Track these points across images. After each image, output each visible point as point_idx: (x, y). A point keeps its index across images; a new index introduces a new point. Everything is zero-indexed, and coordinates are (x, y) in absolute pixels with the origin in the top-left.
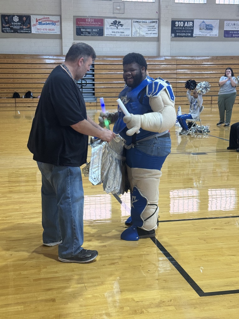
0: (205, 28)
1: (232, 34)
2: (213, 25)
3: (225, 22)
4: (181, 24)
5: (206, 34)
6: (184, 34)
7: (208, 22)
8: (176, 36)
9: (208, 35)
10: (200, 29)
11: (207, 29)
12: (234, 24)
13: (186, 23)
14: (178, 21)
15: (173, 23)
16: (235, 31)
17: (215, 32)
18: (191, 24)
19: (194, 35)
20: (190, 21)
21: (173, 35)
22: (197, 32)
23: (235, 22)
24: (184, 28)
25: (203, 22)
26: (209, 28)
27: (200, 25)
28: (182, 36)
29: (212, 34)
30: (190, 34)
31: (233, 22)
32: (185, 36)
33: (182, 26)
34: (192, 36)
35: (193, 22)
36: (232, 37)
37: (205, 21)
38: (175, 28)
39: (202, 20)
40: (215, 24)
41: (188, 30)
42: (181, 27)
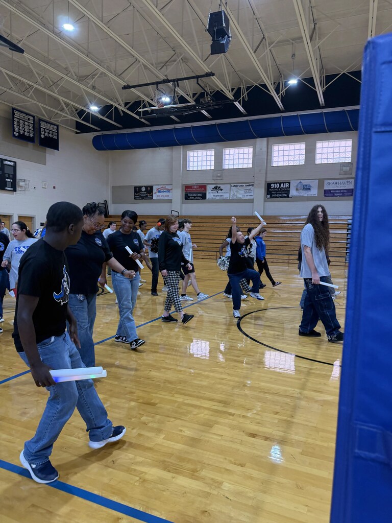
0: (302, 188)
1: (333, 194)
2: (311, 185)
3: (326, 182)
4: (277, 186)
5: (303, 194)
6: (280, 195)
7: (305, 182)
8: (271, 197)
9: (306, 195)
10: (297, 190)
12: (336, 183)
13: (282, 184)
14: (274, 183)
15: (269, 185)
16: (338, 190)
17: (314, 192)
18: (287, 185)
19: (290, 196)
20: (286, 183)
21: (269, 196)
22: (293, 192)
23: (337, 181)
24: (279, 190)
25: (300, 182)
26: (306, 188)
27: (297, 186)
28: (278, 197)
29: (310, 193)
30: (286, 195)
31: (335, 181)
32: (281, 197)
33: (278, 187)
34: (288, 196)
35: (289, 183)
36: (334, 196)
37: (302, 181)
38: (271, 190)
40: (314, 184)
41: (284, 191)
42: (276, 188)
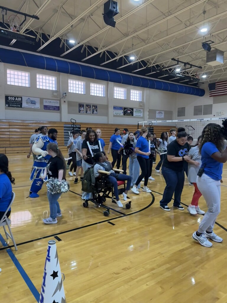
0: (30, 103)
1: (49, 108)
2: (36, 101)
3: (44, 100)
4: (13, 99)
5: (31, 106)
6: (15, 105)
7: (32, 99)
8: (9, 106)
9: (33, 107)
10: (27, 103)
11: (32, 103)
12: (50, 102)
13: (16, 98)
14: (11, 97)
15: (7, 97)
16: (51, 106)
17: (38, 106)
18: (20, 99)
19: (23, 107)
20: (19, 97)
21: (7, 105)
22: (24, 104)
23: (51, 101)
24: (15, 102)
25: (29, 98)
26: (33, 103)
27: (27, 100)
28: (14, 107)
29: (35, 106)
30: (20, 106)
31: (49, 101)
32: (16, 107)
33: (14, 100)
34: (21, 107)
35: (22, 98)
36: (49, 109)
37: (30, 98)
38: (8, 101)
39: (28, 97)
40: (38, 101)
41: (18, 103)
42: (12, 100)
